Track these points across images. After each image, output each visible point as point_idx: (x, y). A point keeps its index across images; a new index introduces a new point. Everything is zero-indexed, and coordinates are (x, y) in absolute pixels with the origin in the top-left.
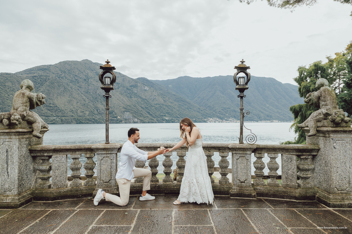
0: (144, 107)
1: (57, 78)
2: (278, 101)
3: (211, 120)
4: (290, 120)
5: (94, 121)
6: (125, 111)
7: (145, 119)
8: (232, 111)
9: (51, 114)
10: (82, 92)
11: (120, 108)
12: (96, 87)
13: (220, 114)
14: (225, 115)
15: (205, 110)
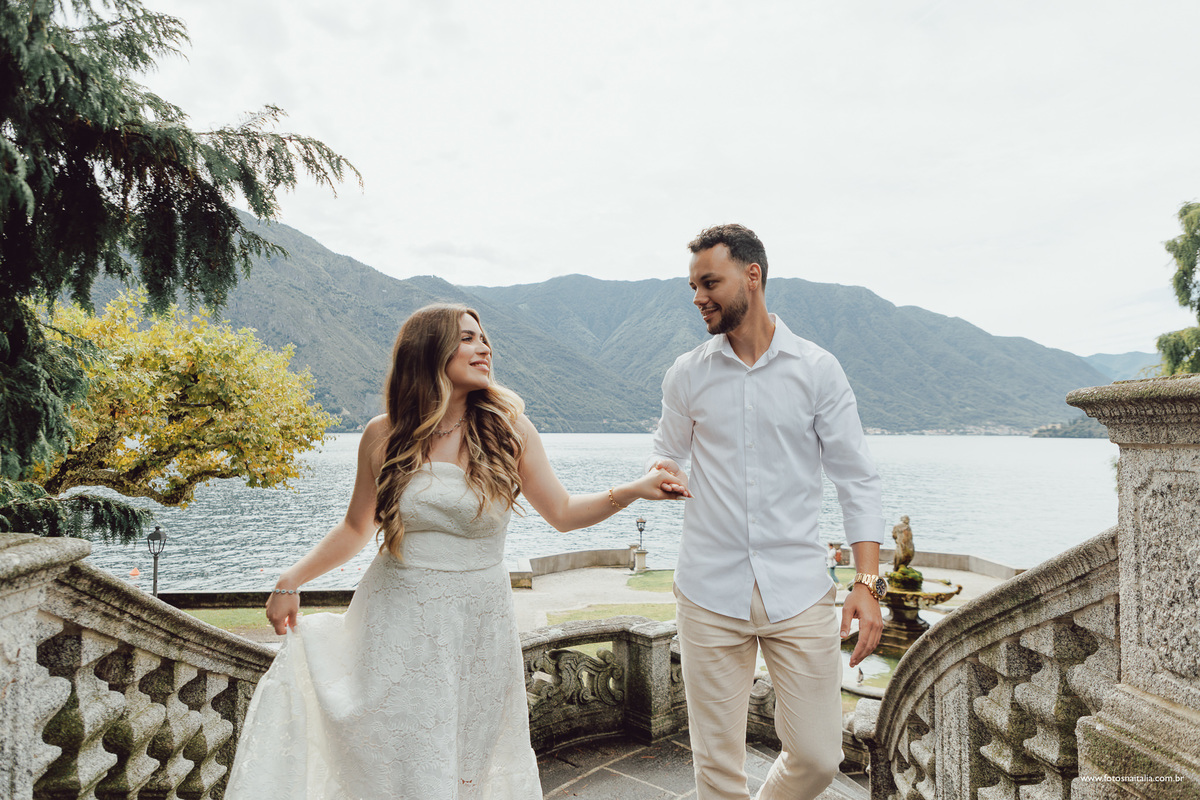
2: (880, 364)
4: (920, 429)
6: (368, 391)
11: (351, 379)
15: (642, 390)
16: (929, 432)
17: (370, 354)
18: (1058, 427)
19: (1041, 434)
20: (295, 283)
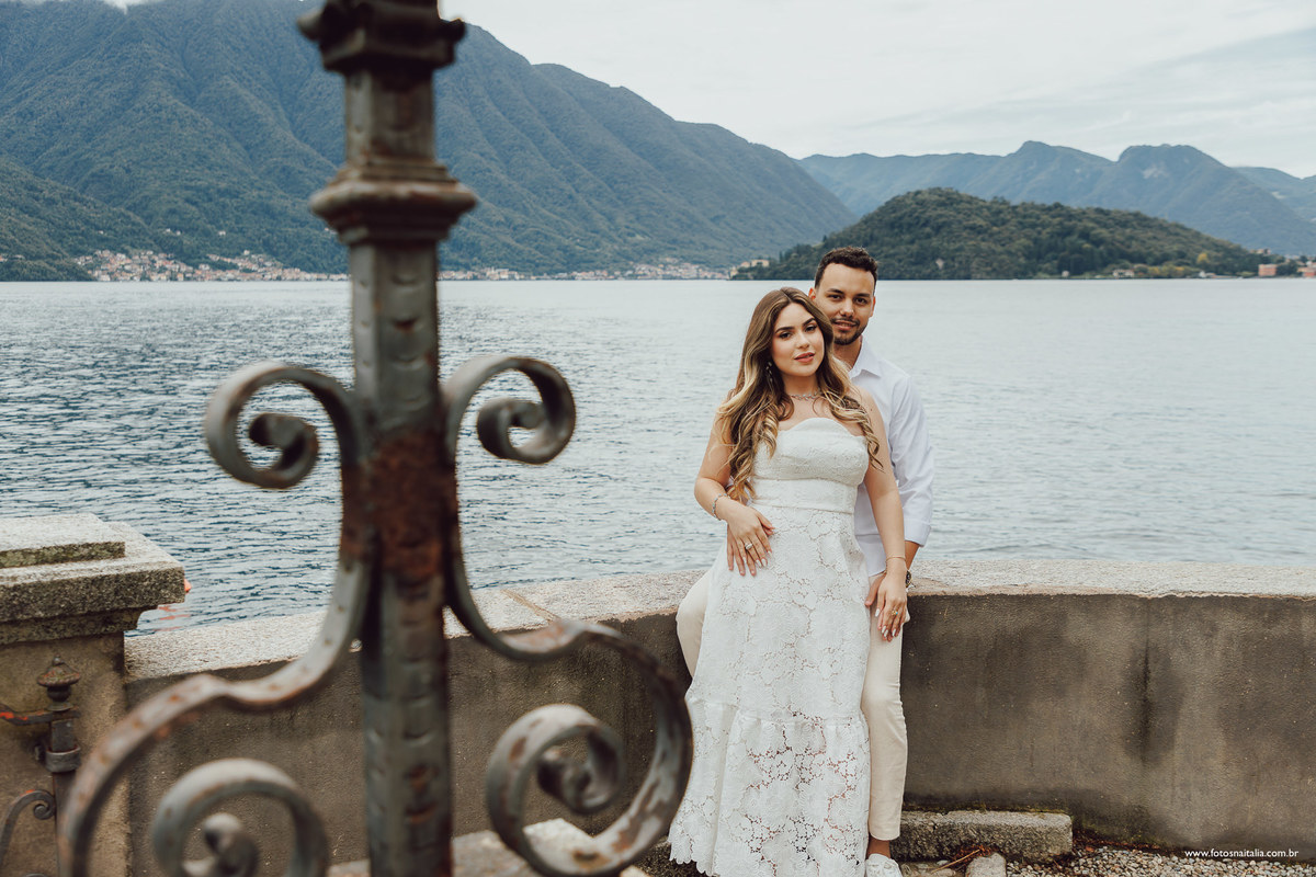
2: (507, 162)
3: (117, 264)
4: (569, 270)
8: (254, 213)
13: (175, 229)
14: (207, 234)
16: (583, 274)
19: (742, 274)
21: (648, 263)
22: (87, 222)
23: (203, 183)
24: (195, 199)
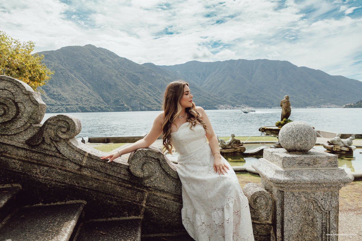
0: (151, 94)
1: (59, 64)
3: (222, 107)
4: (306, 106)
5: (99, 109)
6: (132, 99)
7: (153, 107)
8: (244, 97)
9: (56, 102)
10: (87, 79)
11: (127, 95)
12: (100, 74)
13: (231, 100)
14: (236, 101)
15: (216, 96)
16: (309, 107)
17: (132, 87)
18: (352, 104)
19: (346, 107)
20: (109, 67)
21: (323, 105)
22: (217, 100)
23: (236, 93)
24: (235, 95)
